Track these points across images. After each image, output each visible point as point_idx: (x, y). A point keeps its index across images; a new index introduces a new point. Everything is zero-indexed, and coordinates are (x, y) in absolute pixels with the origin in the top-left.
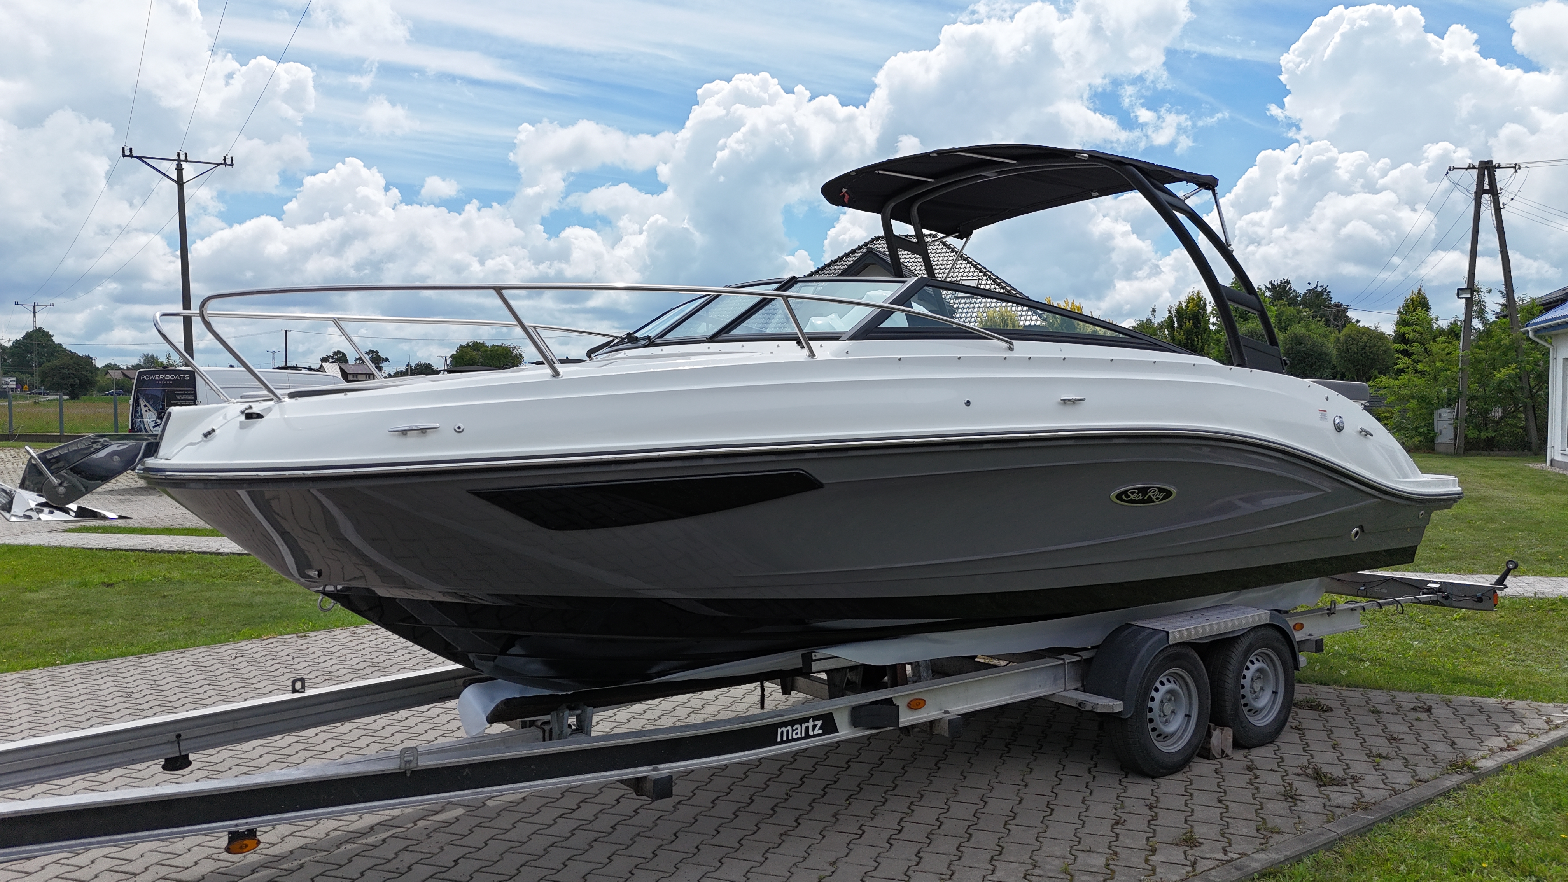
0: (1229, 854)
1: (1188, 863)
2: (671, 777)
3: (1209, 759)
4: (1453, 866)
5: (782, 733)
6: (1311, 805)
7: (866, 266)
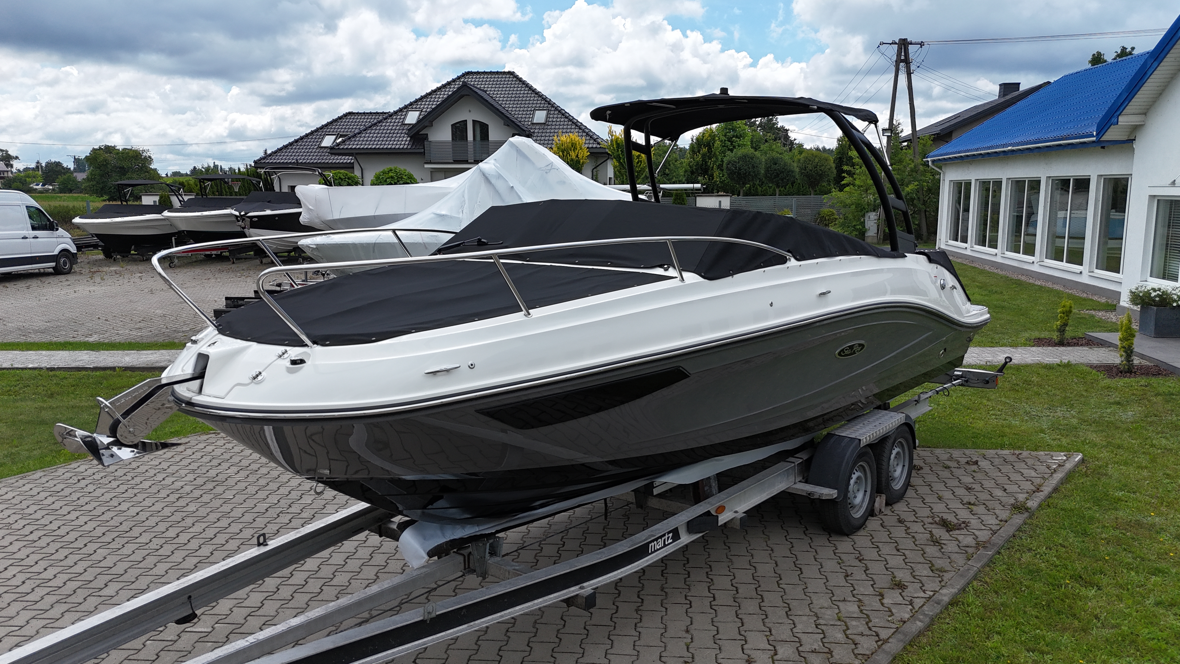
0: (927, 592)
1: (907, 603)
3: (875, 516)
5: (652, 547)
6: (951, 547)
7: (462, 97)
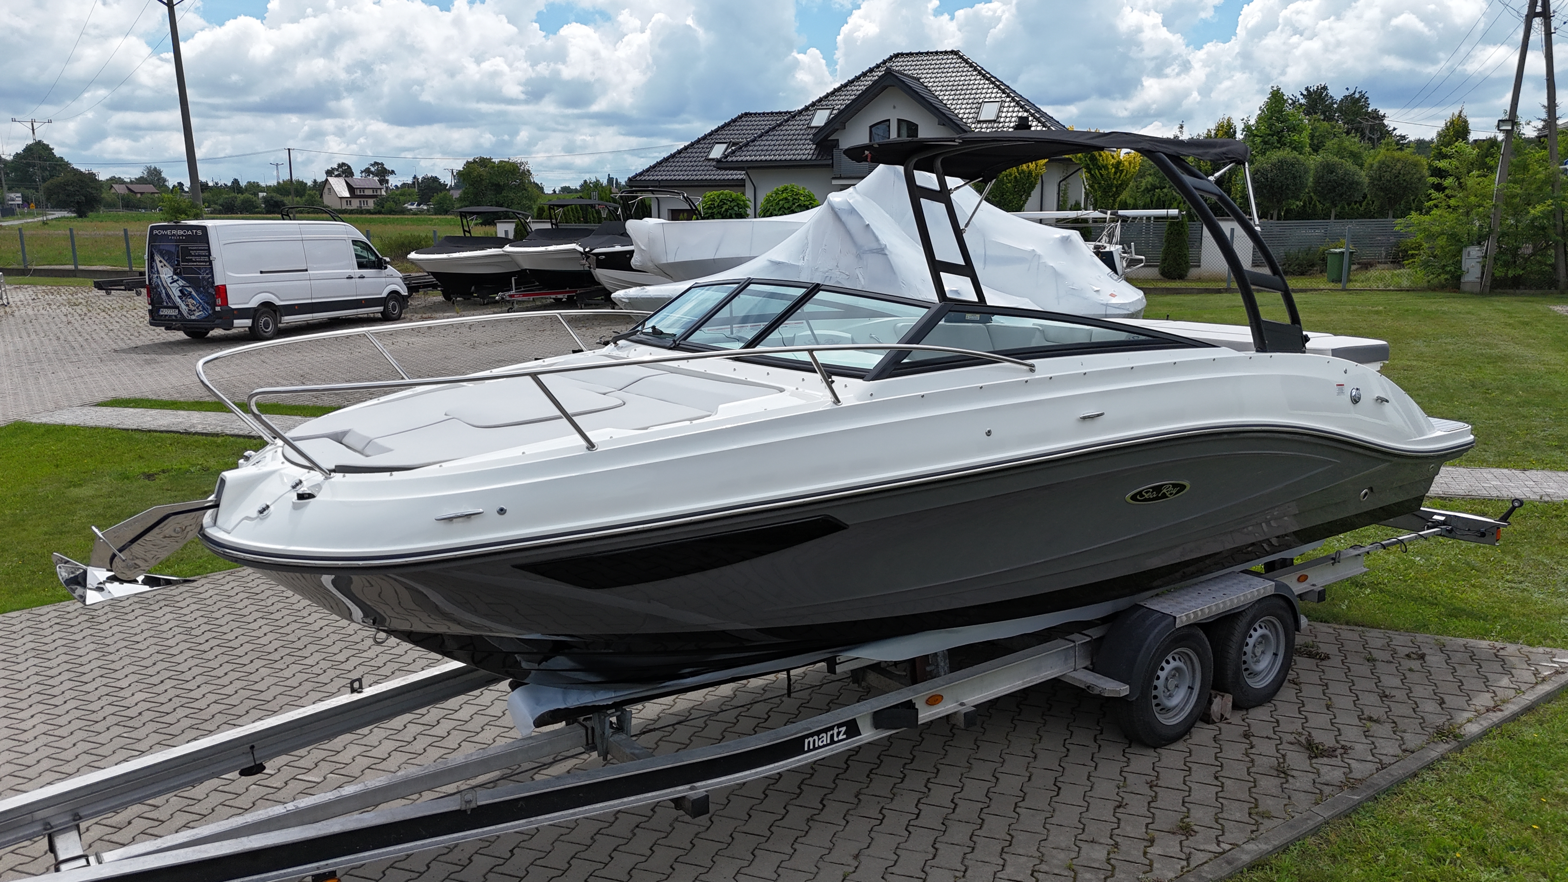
0: (1222, 845)
1: (1184, 856)
2: (707, 796)
3: (1208, 723)
4: (1430, 857)
5: (809, 742)
6: (1302, 782)
7: (885, 88)
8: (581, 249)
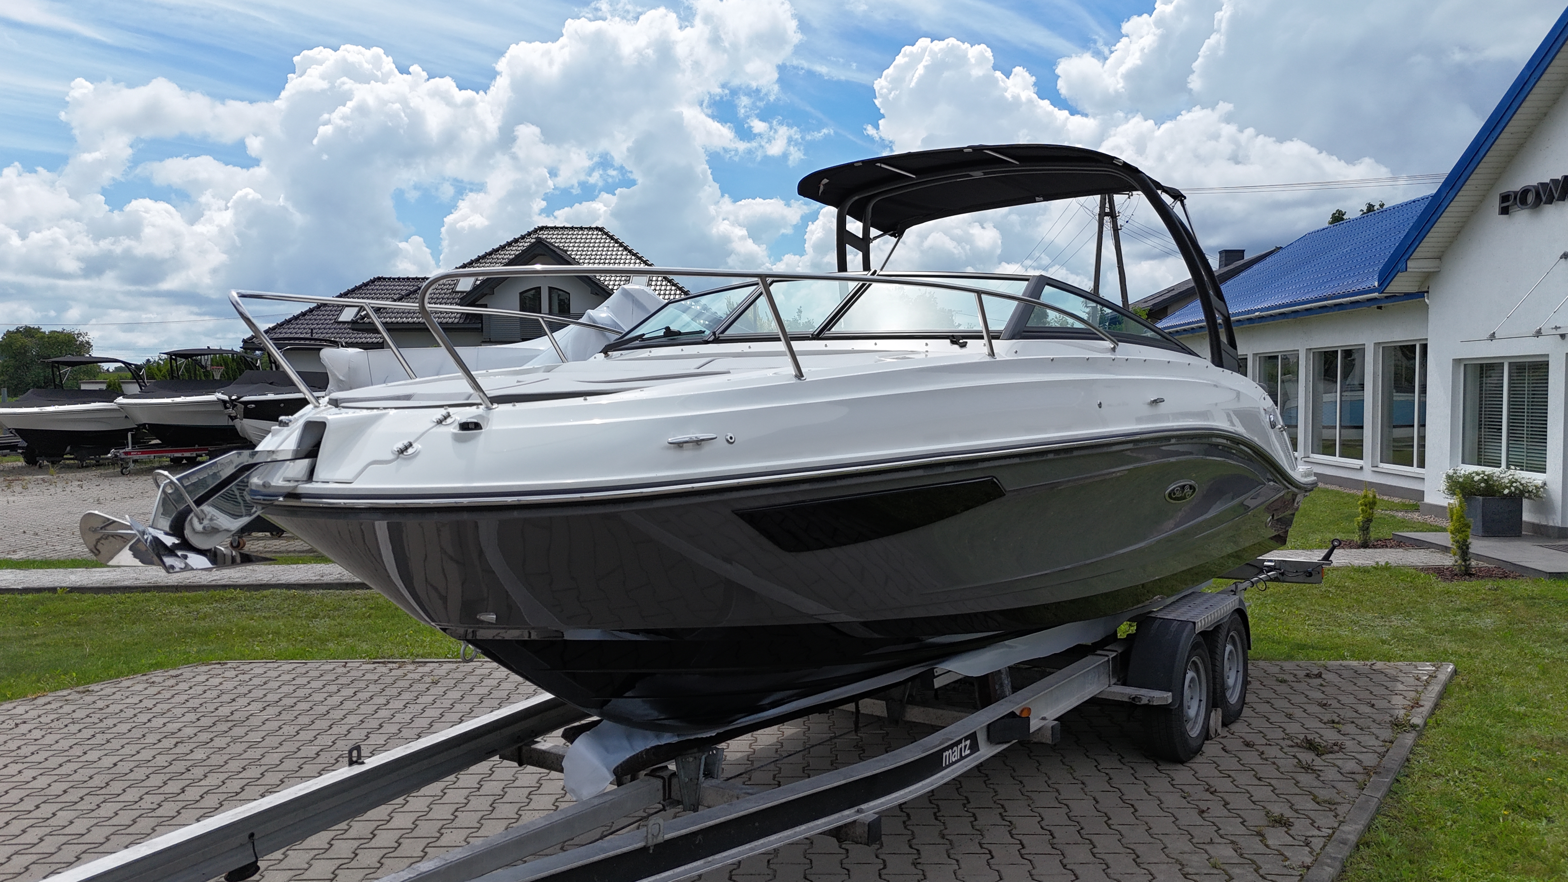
0: (1322, 830)
1: (1301, 843)
3: (1210, 741)
5: (946, 757)
6: (1330, 774)
7: (535, 257)
8: (226, 398)
